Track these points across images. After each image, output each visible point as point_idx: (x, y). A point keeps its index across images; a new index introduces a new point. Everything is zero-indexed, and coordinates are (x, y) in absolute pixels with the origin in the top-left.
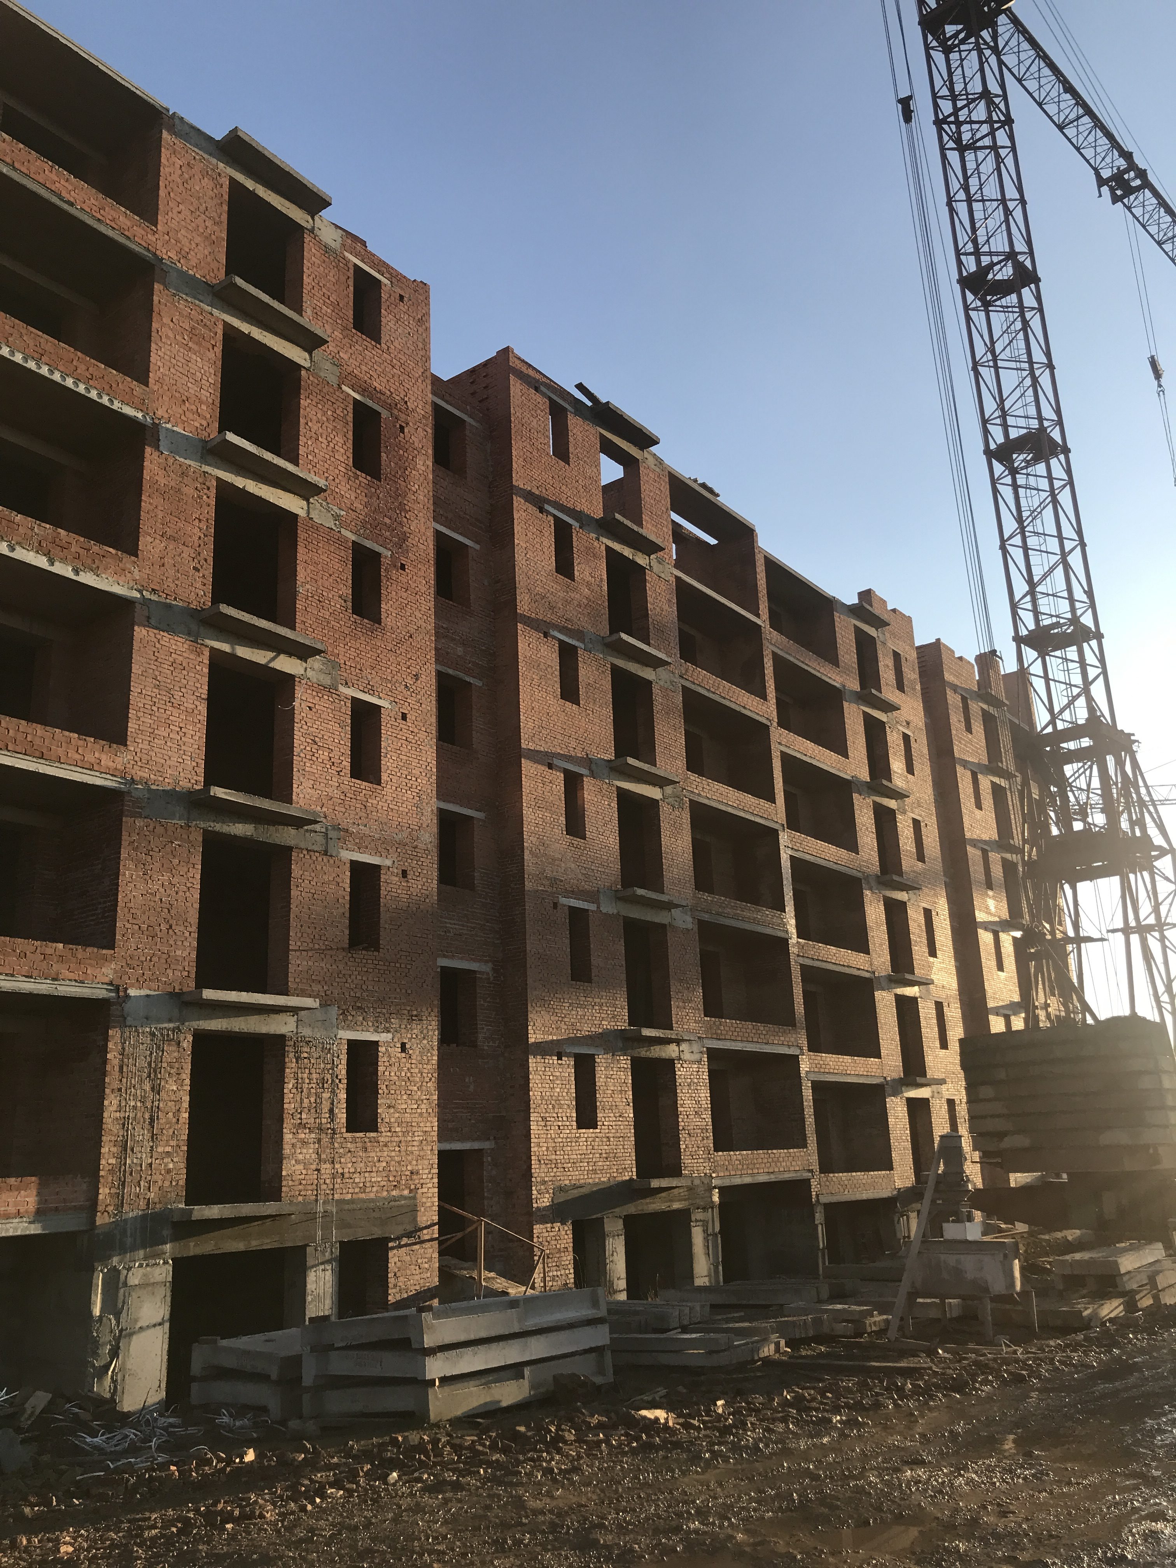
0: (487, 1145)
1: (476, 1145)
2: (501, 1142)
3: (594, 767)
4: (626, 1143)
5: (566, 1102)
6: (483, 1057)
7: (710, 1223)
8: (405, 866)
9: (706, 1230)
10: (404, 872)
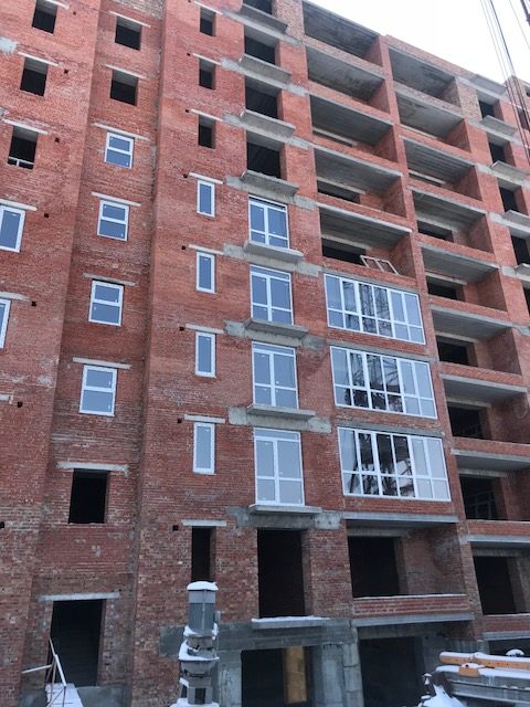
0: (110, 596)
1: (99, 596)
2: (127, 593)
3: (228, 328)
4: (248, 593)
5: (180, 563)
6: (112, 531)
7: (346, 657)
8: (21, 398)
9: (342, 665)
10: (20, 405)
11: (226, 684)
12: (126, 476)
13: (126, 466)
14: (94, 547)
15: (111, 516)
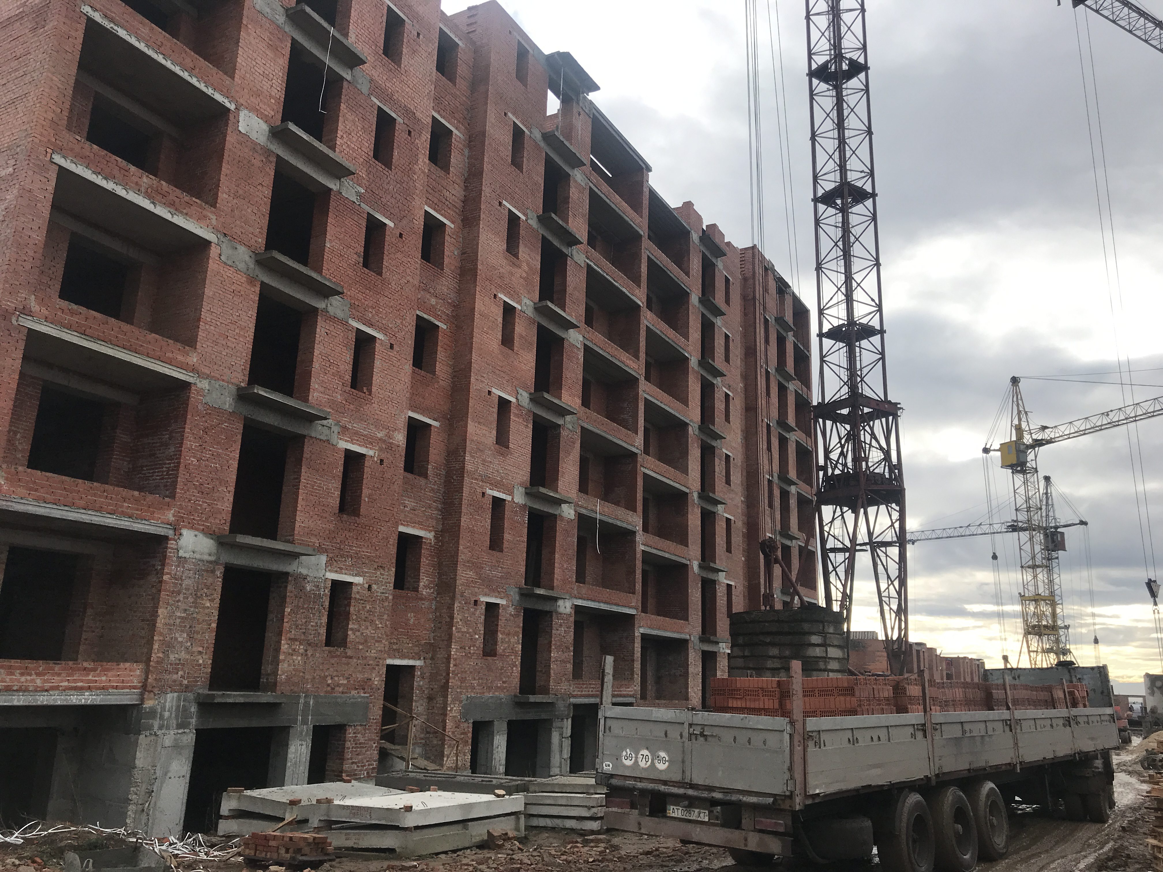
0: (418, 663)
1: (411, 662)
2: (429, 662)
3: (519, 397)
4: (514, 668)
5: (477, 636)
6: (422, 599)
7: (564, 729)
8: (383, 456)
9: (561, 735)
10: (382, 461)
11: (498, 748)
12: (433, 543)
13: (433, 533)
14: (409, 615)
15: (421, 584)
